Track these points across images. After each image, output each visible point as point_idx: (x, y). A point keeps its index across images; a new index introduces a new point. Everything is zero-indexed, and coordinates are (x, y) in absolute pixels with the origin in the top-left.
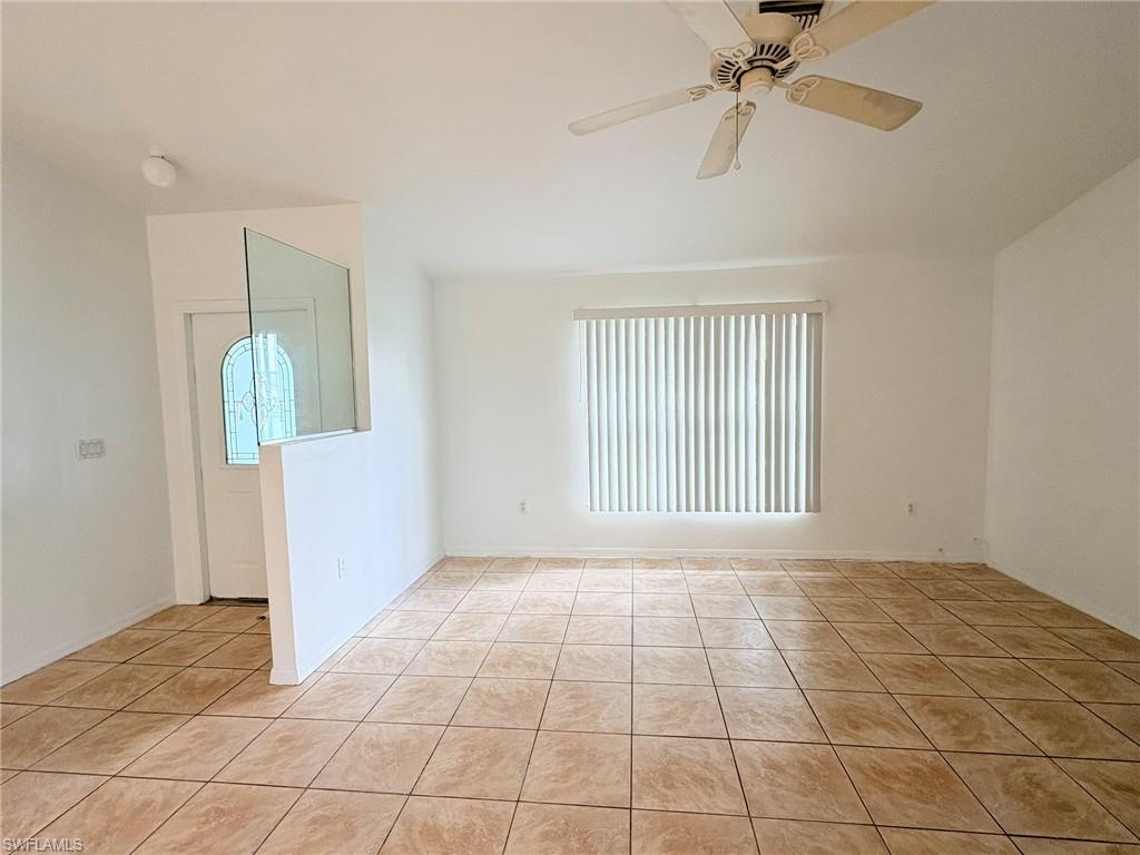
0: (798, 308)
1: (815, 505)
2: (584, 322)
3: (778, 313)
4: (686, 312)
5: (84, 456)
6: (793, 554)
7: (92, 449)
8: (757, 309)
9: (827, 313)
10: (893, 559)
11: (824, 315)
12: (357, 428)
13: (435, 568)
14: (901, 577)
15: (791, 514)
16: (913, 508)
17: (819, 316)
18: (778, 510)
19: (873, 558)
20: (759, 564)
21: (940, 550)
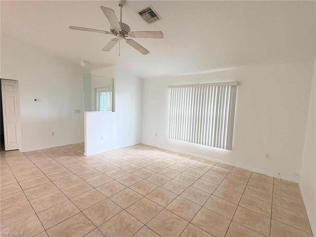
0: (228, 84)
1: (229, 147)
2: (171, 89)
3: (221, 86)
4: (193, 86)
5: (76, 112)
6: (223, 162)
7: (78, 111)
8: (215, 85)
9: (238, 85)
10: (259, 172)
11: (237, 86)
12: (113, 111)
13: (136, 145)
14: (251, 177)
15: (221, 149)
16: (268, 156)
17: (236, 86)
18: (217, 147)
19: (251, 170)
20: (209, 162)
21: (279, 174)
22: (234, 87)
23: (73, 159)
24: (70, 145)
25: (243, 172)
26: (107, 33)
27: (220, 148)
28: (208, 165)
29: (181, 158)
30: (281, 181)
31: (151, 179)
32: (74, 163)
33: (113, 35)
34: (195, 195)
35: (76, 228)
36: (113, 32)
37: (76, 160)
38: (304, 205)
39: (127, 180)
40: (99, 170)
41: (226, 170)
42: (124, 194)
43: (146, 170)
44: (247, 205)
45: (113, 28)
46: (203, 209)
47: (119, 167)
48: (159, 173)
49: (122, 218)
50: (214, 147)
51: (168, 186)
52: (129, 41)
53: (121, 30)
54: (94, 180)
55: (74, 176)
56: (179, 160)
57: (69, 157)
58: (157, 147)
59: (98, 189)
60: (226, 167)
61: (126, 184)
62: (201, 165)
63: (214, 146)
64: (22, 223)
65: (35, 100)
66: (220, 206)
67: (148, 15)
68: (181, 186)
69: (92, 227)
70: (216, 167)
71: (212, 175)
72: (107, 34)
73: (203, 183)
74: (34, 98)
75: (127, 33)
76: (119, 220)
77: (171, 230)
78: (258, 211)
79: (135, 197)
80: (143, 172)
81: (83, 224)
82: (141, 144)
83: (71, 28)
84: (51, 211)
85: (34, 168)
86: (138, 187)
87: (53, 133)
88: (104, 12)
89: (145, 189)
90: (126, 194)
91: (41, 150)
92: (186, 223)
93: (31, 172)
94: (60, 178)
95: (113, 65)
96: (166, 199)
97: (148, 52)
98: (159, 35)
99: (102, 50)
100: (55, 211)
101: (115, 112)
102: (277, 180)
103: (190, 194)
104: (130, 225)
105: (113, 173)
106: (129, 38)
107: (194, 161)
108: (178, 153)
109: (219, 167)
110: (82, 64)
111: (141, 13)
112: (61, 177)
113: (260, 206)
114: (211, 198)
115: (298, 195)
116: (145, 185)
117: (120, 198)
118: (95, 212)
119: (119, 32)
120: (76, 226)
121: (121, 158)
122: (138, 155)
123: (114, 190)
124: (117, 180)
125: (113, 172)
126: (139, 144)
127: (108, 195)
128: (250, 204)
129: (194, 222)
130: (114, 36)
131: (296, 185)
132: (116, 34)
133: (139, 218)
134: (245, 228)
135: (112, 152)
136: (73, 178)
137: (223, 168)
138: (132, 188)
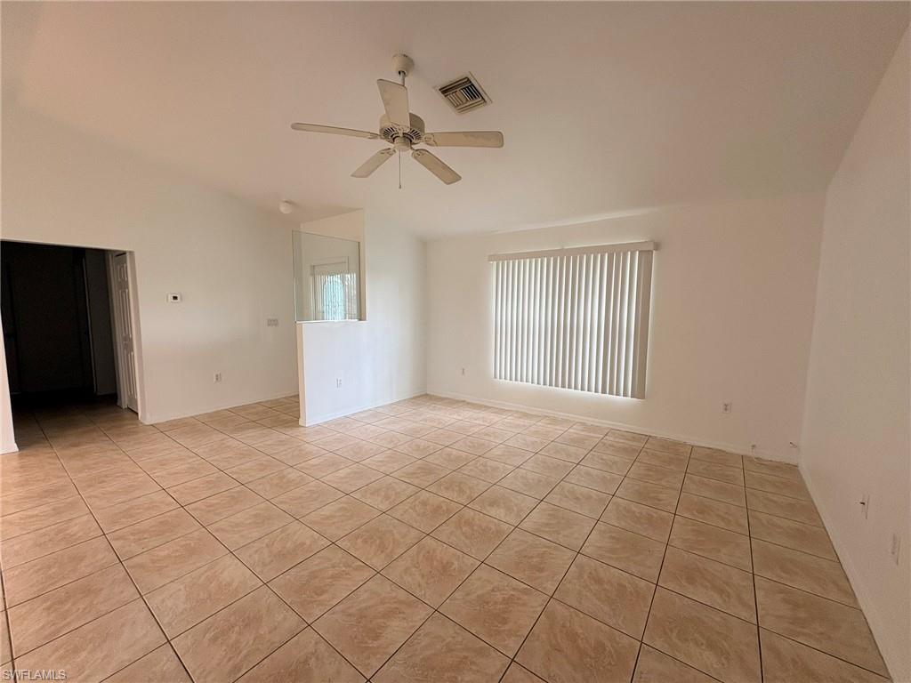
0: (632, 248)
1: (639, 392)
3: (615, 252)
4: (548, 254)
5: (269, 325)
6: (624, 427)
7: (273, 323)
8: (601, 250)
9: (656, 250)
10: (707, 446)
11: (654, 252)
12: (360, 320)
13: (415, 398)
14: (692, 456)
15: (621, 398)
16: (728, 407)
17: (650, 252)
18: (611, 393)
19: (689, 442)
20: (594, 429)
21: (754, 446)
22: (646, 255)
23: (277, 435)
24: (259, 403)
25: (672, 447)
26: (374, 136)
27: (618, 394)
28: (592, 434)
29: (527, 422)
30: (760, 462)
31: (471, 470)
32: (282, 443)
33: (385, 142)
34: (578, 498)
35: (332, 577)
36: (388, 134)
37: (284, 436)
38: (816, 508)
39: (415, 473)
40: (346, 455)
41: (635, 444)
42: (417, 502)
43: (454, 452)
44: (695, 513)
45: (388, 125)
46: (601, 526)
47: (389, 446)
48: (485, 456)
49: (428, 552)
50: (602, 393)
51: (512, 483)
52: (419, 154)
53: (407, 131)
54: (342, 478)
55: (290, 470)
56: (524, 426)
57: (266, 431)
58: (464, 401)
59: (357, 495)
60: (634, 438)
61: (416, 482)
62: (575, 435)
63: (604, 392)
64: (206, 572)
65: (175, 298)
66: (636, 517)
67: (460, 93)
68: (540, 481)
69: (367, 574)
70: (612, 439)
71: (605, 457)
72: (373, 138)
73: (588, 474)
74: (171, 294)
75: (419, 137)
76: (422, 555)
77: (541, 570)
78: (722, 524)
79: (444, 508)
80: (449, 455)
81: (345, 566)
82: (427, 395)
83: (296, 126)
84: (264, 545)
85: (191, 457)
86: (447, 489)
87: (217, 376)
88: (383, 92)
89: (461, 491)
90: (424, 504)
91: (192, 417)
92: (571, 554)
93: (188, 465)
94: (260, 476)
95: (357, 209)
96: (515, 509)
97: (458, 178)
98: (495, 139)
99: (352, 176)
100: (273, 544)
101: (365, 320)
102: (750, 459)
103: (566, 497)
104: (450, 564)
105: (381, 461)
106: (421, 145)
107: (557, 427)
108: (517, 412)
109: (616, 437)
110: (284, 209)
111: (445, 91)
112: (263, 474)
113: (722, 514)
114: (614, 503)
115: (801, 488)
116: (460, 483)
117: (410, 510)
118: (365, 542)
119: (401, 135)
120: (331, 572)
121: (389, 427)
122: (426, 420)
123: (393, 497)
124: (395, 475)
125: (378, 458)
126: (421, 396)
127: (384, 507)
128: (701, 512)
129: (587, 551)
130: (385, 144)
131: (793, 469)
132: (394, 139)
133: (465, 551)
134: (698, 557)
135: (363, 415)
136: (290, 476)
137: (627, 439)
138: (433, 489)
